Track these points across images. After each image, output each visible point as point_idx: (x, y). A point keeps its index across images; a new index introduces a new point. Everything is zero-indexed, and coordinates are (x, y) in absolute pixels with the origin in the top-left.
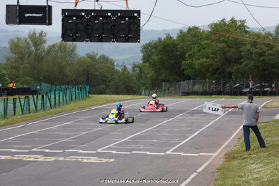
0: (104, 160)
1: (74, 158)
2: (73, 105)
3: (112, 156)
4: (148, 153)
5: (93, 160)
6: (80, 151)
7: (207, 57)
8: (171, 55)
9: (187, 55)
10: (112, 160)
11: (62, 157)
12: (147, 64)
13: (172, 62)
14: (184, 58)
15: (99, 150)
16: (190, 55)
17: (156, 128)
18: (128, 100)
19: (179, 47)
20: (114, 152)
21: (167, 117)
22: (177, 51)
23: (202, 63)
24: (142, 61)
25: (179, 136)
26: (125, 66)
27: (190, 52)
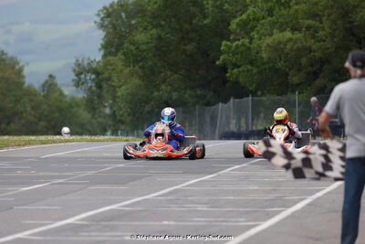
7: (294, 30)
8: (186, 26)
9: (233, 26)
12: (120, 55)
13: (190, 47)
14: (224, 35)
16: (244, 25)
18: (72, 141)
22: (205, 18)
23: (280, 43)
24: (102, 52)
25: (247, 212)
26: (51, 76)
27: (244, 17)
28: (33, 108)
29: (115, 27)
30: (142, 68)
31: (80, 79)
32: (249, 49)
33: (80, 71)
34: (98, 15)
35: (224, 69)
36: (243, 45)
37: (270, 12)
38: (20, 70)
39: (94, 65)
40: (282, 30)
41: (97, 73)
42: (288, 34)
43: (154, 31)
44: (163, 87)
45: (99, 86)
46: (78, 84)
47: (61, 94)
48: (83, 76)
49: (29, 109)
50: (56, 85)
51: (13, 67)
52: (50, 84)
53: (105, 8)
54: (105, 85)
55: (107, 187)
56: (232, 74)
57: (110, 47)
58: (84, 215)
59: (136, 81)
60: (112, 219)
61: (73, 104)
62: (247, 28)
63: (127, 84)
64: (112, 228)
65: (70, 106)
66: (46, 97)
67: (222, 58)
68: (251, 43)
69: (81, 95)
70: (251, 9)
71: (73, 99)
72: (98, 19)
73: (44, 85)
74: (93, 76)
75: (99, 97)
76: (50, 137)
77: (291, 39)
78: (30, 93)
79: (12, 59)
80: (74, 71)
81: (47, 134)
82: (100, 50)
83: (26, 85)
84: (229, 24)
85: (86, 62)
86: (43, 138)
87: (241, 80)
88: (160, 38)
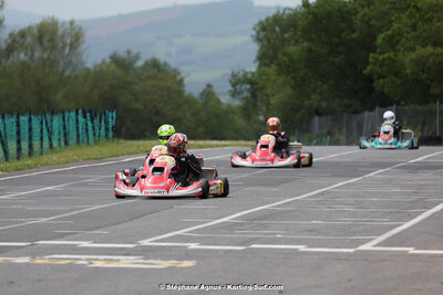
0: (163, 264)
1: (64, 259)
2: (69, 153)
3: (189, 255)
4: (302, 248)
5: (126, 262)
6: (85, 244)
7: (435, 45)
8: (336, 40)
9: (379, 40)
10: (187, 264)
11: (25, 255)
13: (338, 59)
14: (372, 49)
15: (146, 242)
16: (389, 39)
17: (314, 196)
19: (357, 20)
20: (193, 246)
21: (341, 176)
22: (353, 32)
23: (423, 57)
24: (257, 64)
25: (390, 213)
26: (209, 86)
27: (389, 32)
28: (192, 115)
29: (269, 40)
30: (294, 78)
31: (236, 90)
32: (394, 61)
33: (236, 81)
34: (254, 29)
35: (370, 79)
36: (389, 58)
37: (414, 27)
38: (182, 80)
39: (249, 76)
40: (424, 46)
41: (251, 83)
42: (430, 49)
43: (305, 44)
44: (313, 96)
45: (254, 95)
46: (234, 94)
47: (219, 101)
48: (238, 87)
49: (188, 116)
50: (213, 93)
51: (174, 77)
52: (208, 93)
53: (261, 23)
54: (259, 95)
55: (262, 189)
56: (378, 84)
57: (264, 58)
58: (238, 215)
59: (289, 90)
60: (265, 218)
61: (230, 111)
62: (392, 43)
63: (281, 93)
64: (266, 227)
65: (227, 113)
66: (205, 104)
67: (369, 68)
68: (396, 56)
69: (237, 103)
70: (395, 25)
71: (229, 106)
72: (254, 33)
73: (202, 94)
74: (248, 86)
75: (254, 105)
76: (208, 142)
77: (432, 54)
78: (189, 101)
79: (175, 70)
80: (231, 82)
81: (205, 139)
82: (255, 61)
83: (186, 94)
84: (375, 39)
85: (241, 73)
86: (201, 142)
87: (386, 90)
88: (310, 51)
